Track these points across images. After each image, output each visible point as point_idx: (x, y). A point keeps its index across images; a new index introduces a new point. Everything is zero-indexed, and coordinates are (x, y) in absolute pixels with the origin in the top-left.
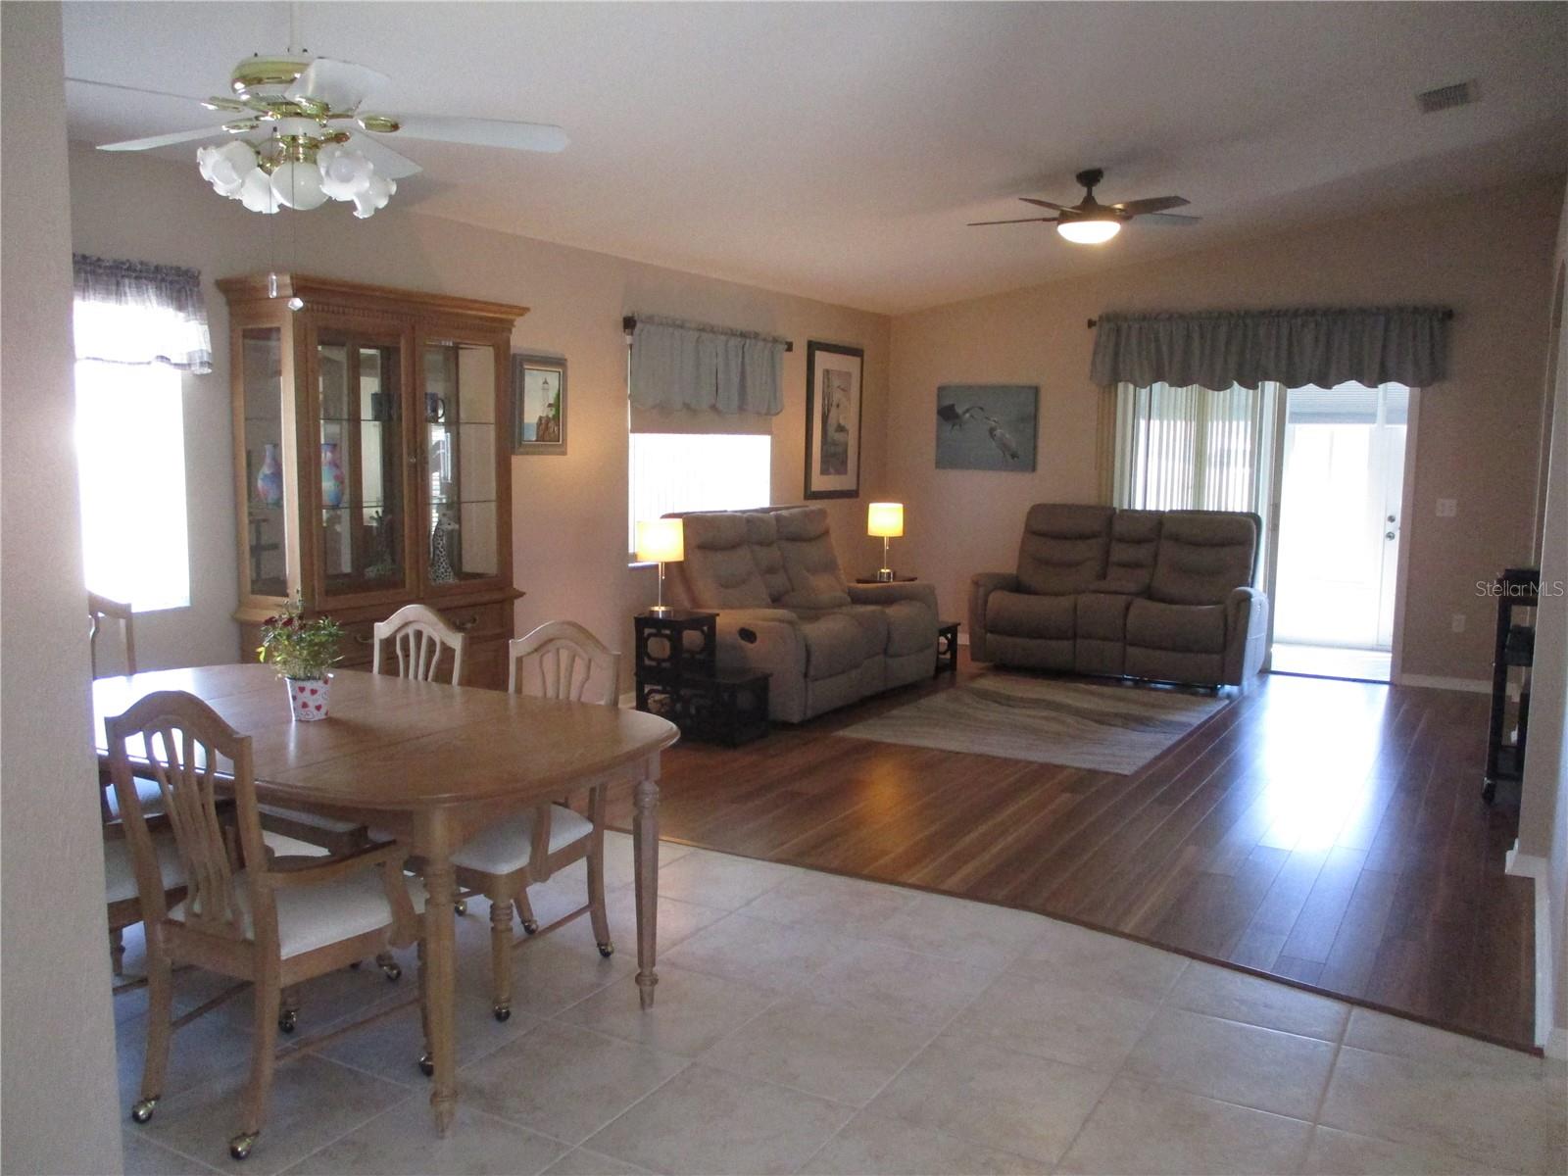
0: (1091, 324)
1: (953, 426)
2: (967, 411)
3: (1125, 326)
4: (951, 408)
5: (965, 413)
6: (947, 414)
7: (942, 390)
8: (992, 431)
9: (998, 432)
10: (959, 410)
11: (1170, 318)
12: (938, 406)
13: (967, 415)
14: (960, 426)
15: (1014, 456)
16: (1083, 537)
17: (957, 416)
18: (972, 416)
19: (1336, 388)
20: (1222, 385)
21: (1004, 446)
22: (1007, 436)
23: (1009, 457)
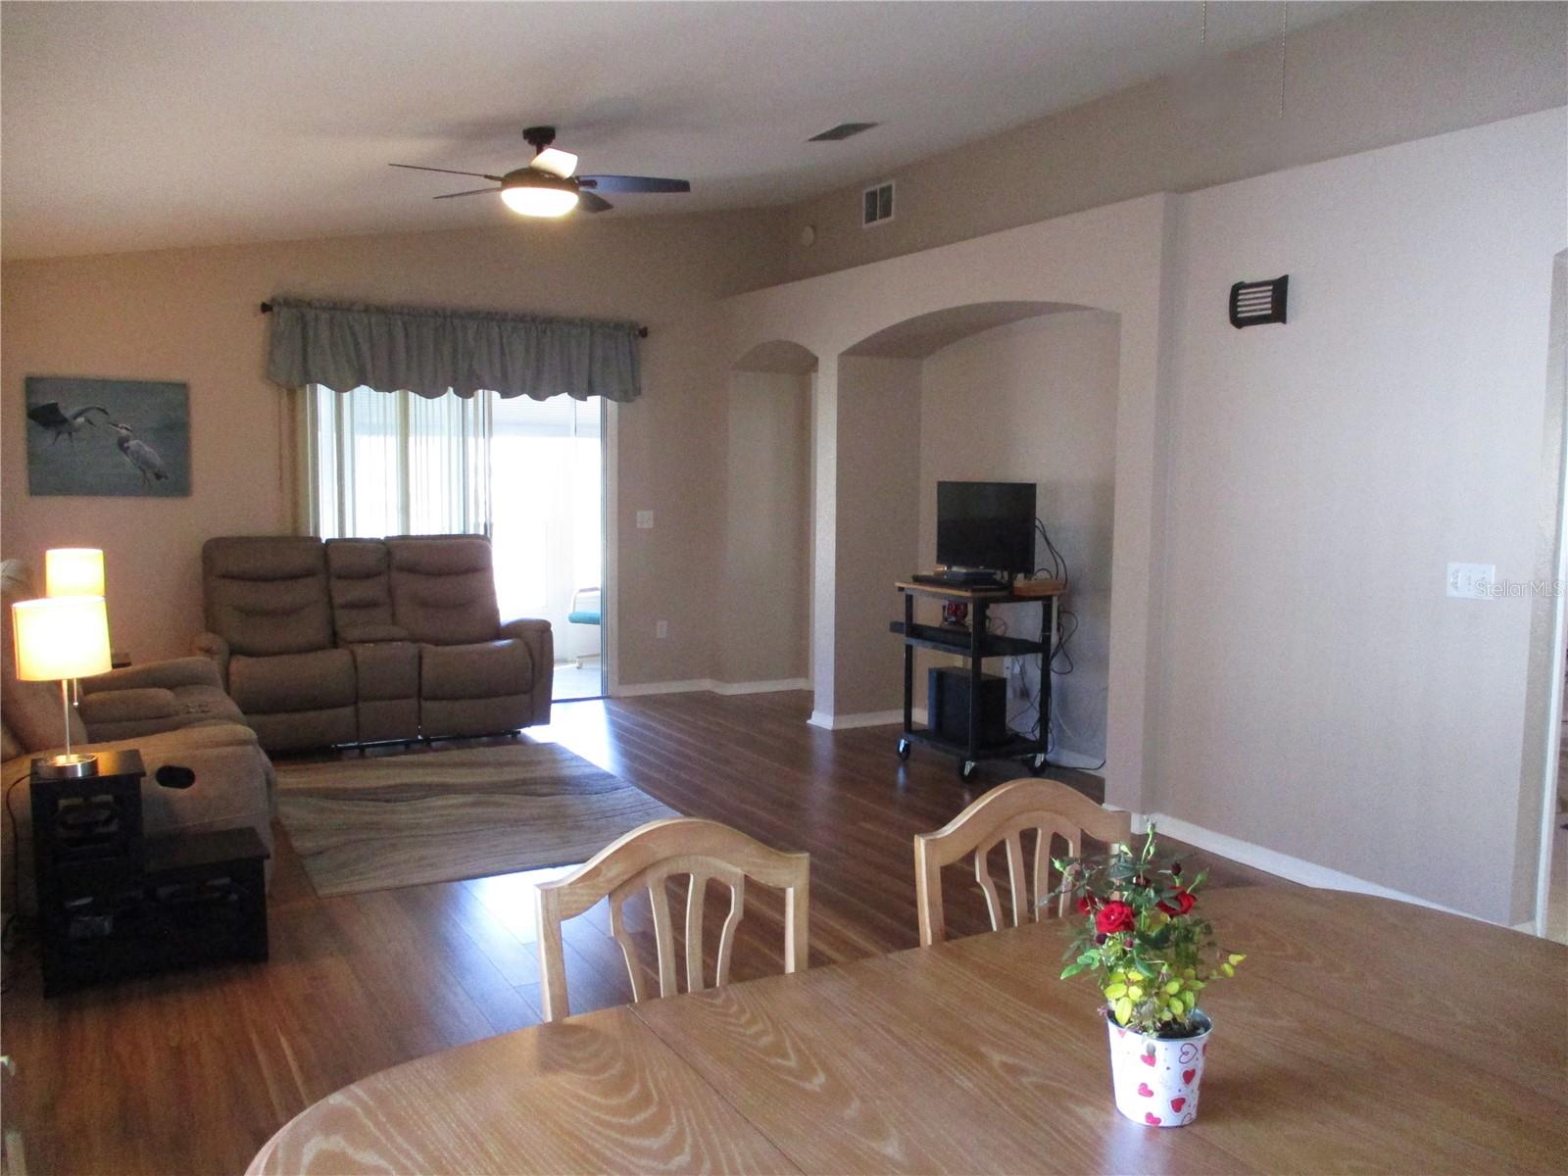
0: (265, 308)
1: (59, 434)
2: (80, 414)
3: (310, 315)
4: (53, 409)
5: (75, 417)
6: (45, 417)
7: (32, 383)
8: (122, 444)
9: (132, 443)
10: (68, 412)
11: (367, 309)
12: (28, 406)
13: (81, 420)
14: (70, 434)
15: (158, 476)
16: (294, 577)
17: (64, 421)
18: (89, 421)
19: (551, 400)
20: (431, 391)
21: (144, 464)
22: (147, 449)
23: (150, 475)
